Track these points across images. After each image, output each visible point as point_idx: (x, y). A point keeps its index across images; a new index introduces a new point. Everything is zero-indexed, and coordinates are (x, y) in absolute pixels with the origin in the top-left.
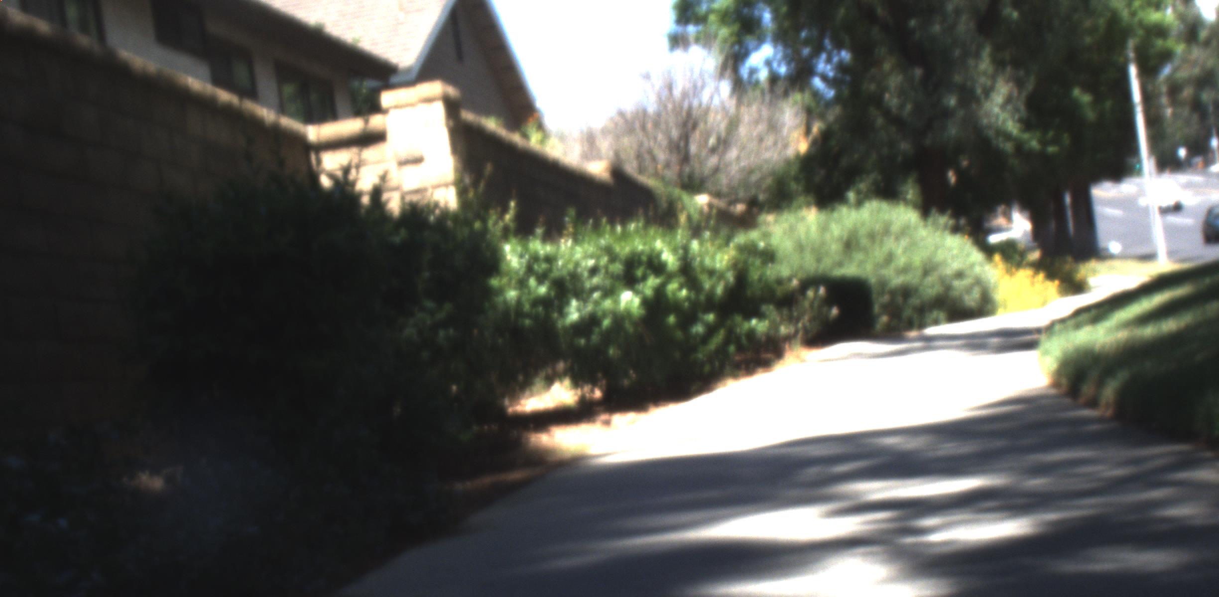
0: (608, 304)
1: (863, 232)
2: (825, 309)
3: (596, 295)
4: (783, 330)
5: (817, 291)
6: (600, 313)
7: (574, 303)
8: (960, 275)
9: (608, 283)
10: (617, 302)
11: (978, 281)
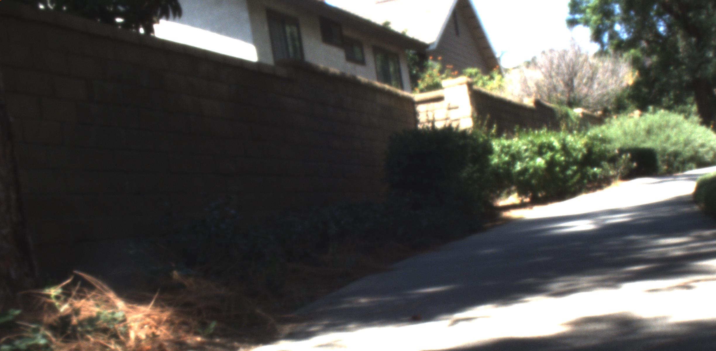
0: (531, 163)
1: (656, 125)
2: (630, 164)
3: (527, 160)
4: (611, 173)
5: (626, 156)
6: (528, 167)
7: (519, 163)
8: (703, 146)
9: (532, 155)
10: (535, 162)
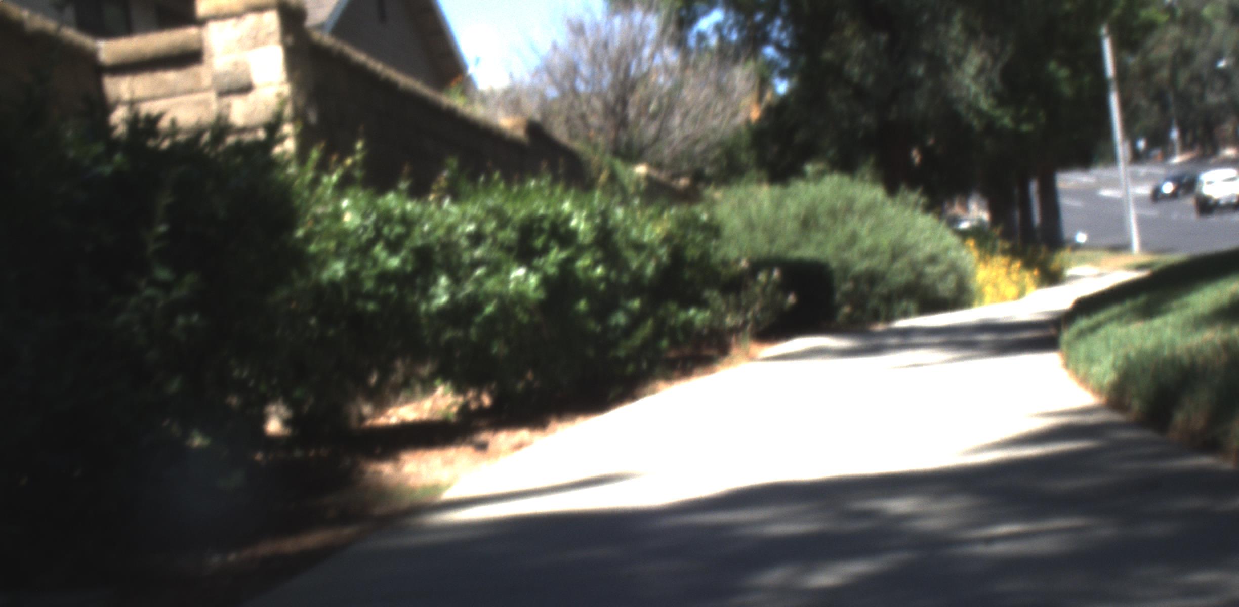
0: (491, 285)
1: (822, 209)
2: (779, 297)
3: (479, 272)
4: (730, 320)
5: (770, 275)
6: (482, 296)
7: (444, 281)
8: (933, 259)
9: (496, 255)
10: (506, 282)
11: (954, 267)
